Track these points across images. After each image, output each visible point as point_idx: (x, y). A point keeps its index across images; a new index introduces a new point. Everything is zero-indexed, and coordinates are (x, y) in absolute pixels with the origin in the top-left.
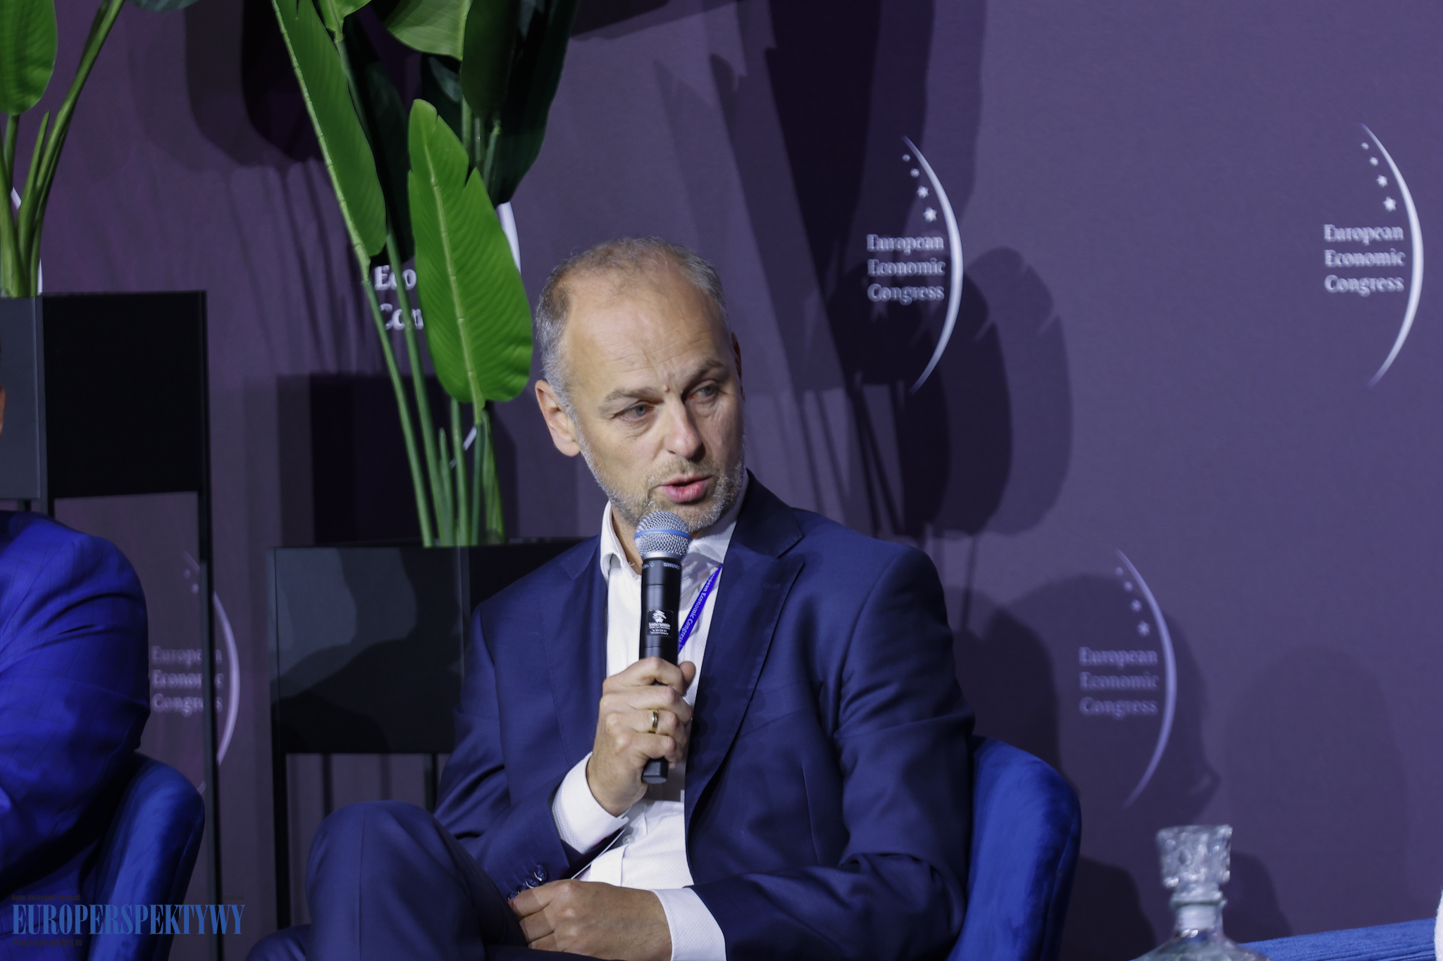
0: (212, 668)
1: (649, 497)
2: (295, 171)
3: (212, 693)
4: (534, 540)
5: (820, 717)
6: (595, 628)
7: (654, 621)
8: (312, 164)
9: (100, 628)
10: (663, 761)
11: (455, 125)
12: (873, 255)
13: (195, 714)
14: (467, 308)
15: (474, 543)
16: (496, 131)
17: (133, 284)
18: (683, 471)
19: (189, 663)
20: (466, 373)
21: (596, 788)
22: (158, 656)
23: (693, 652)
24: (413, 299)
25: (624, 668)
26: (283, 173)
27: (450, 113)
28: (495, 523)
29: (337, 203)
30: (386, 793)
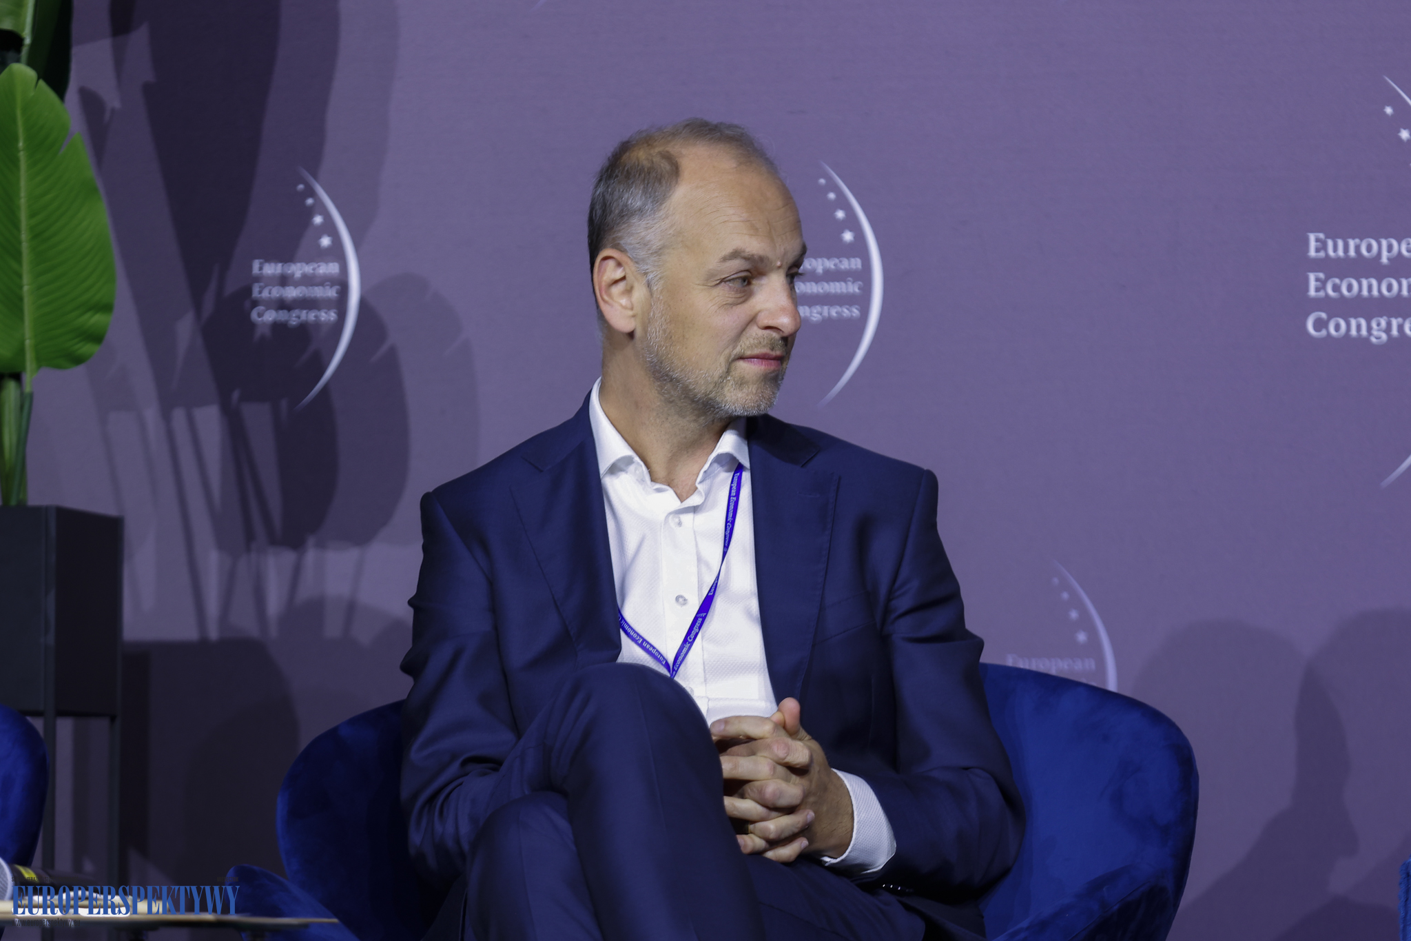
1: (727, 372)
12: (258, 279)
14: (37, 275)
18: (772, 349)
20: (23, 341)
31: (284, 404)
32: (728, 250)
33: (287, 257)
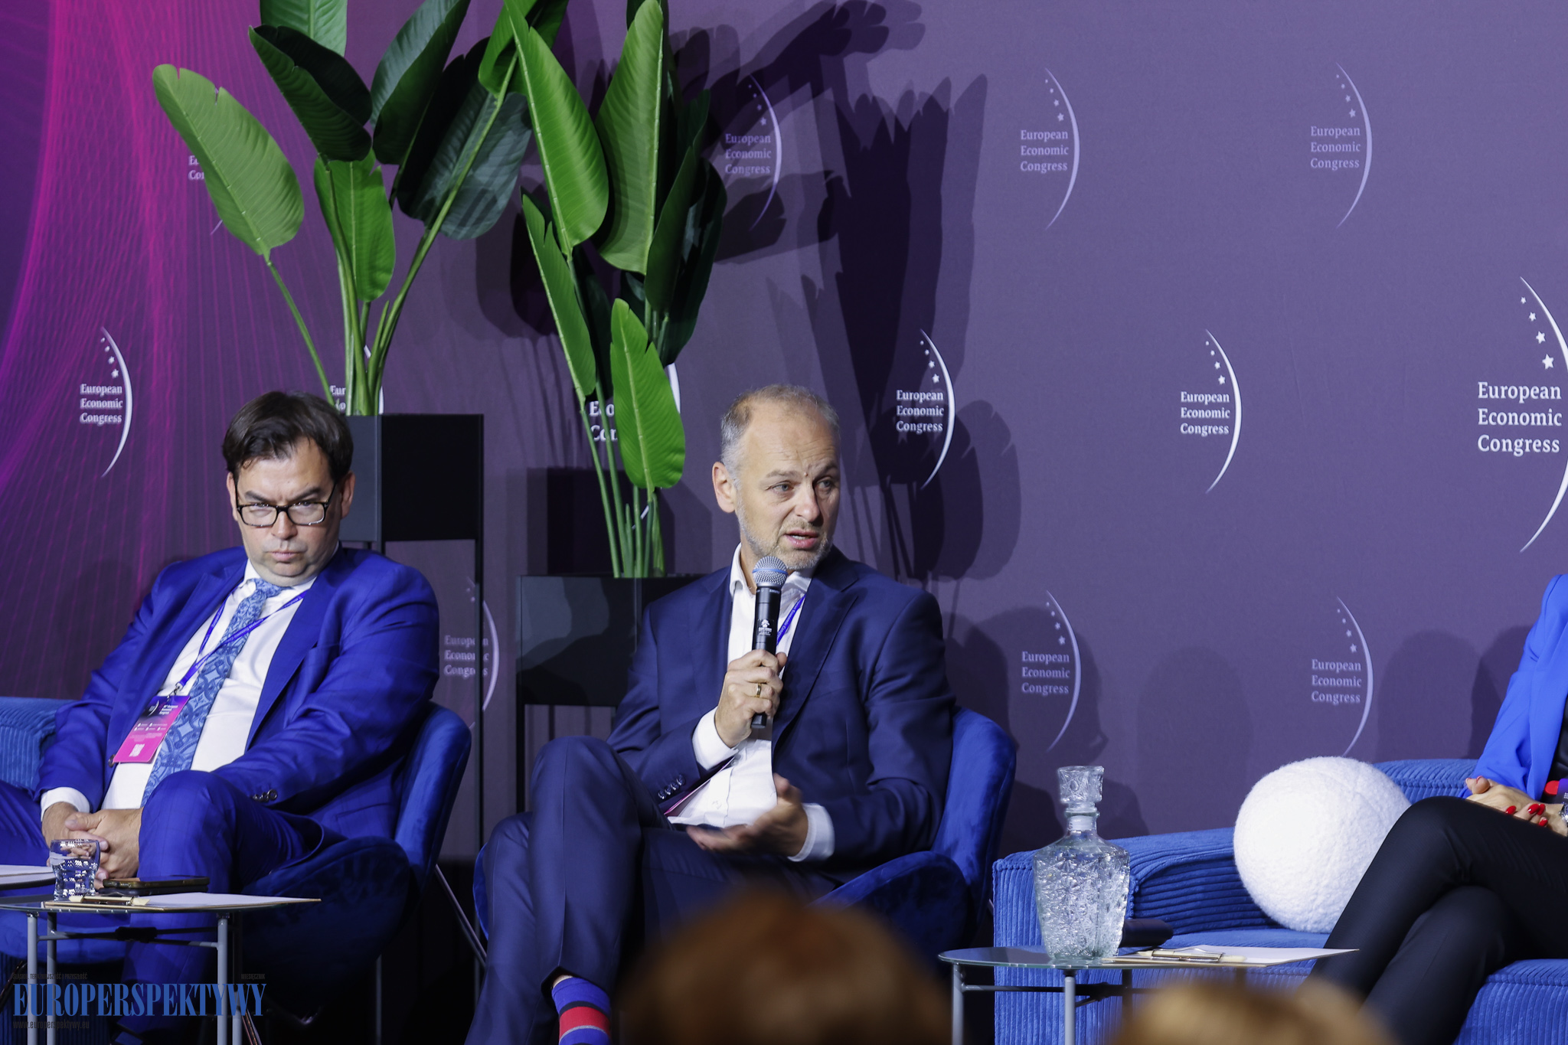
0: (481, 650)
1: (777, 543)
2: (542, 341)
3: (481, 665)
4: (683, 575)
5: (858, 692)
6: (723, 627)
7: (762, 626)
8: (553, 336)
9: (409, 623)
10: (764, 715)
11: (640, 314)
12: (899, 403)
13: (470, 678)
14: (645, 429)
15: (646, 576)
16: (666, 319)
17: (439, 409)
18: (803, 528)
19: (468, 646)
20: (643, 470)
21: (719, 729)
22: (449, 641)
23: (784, 646)
24: (612, 423)
25: (741, 656)
26: (534, 342)
27: (637, 307)
28: (659, 564)
29: (566, 362)
30: (588, 731)
31: (914, 484)
32: (771, 470)
33: (915, 389)
